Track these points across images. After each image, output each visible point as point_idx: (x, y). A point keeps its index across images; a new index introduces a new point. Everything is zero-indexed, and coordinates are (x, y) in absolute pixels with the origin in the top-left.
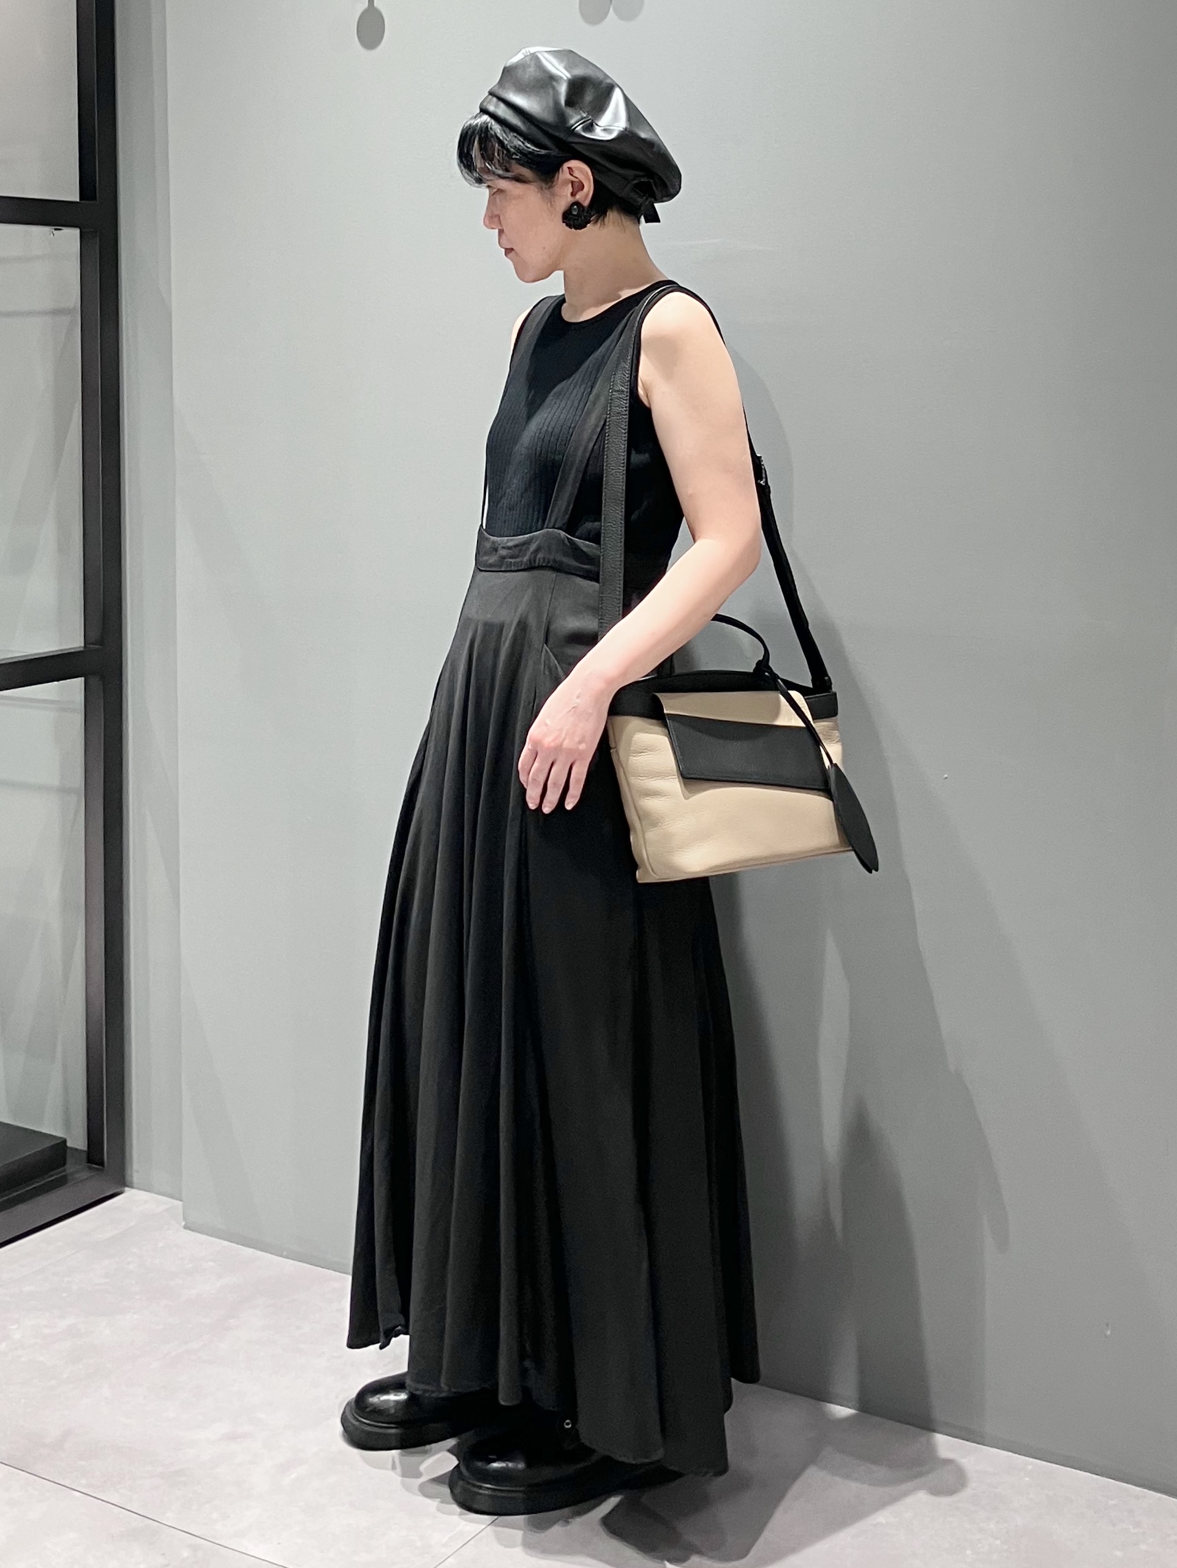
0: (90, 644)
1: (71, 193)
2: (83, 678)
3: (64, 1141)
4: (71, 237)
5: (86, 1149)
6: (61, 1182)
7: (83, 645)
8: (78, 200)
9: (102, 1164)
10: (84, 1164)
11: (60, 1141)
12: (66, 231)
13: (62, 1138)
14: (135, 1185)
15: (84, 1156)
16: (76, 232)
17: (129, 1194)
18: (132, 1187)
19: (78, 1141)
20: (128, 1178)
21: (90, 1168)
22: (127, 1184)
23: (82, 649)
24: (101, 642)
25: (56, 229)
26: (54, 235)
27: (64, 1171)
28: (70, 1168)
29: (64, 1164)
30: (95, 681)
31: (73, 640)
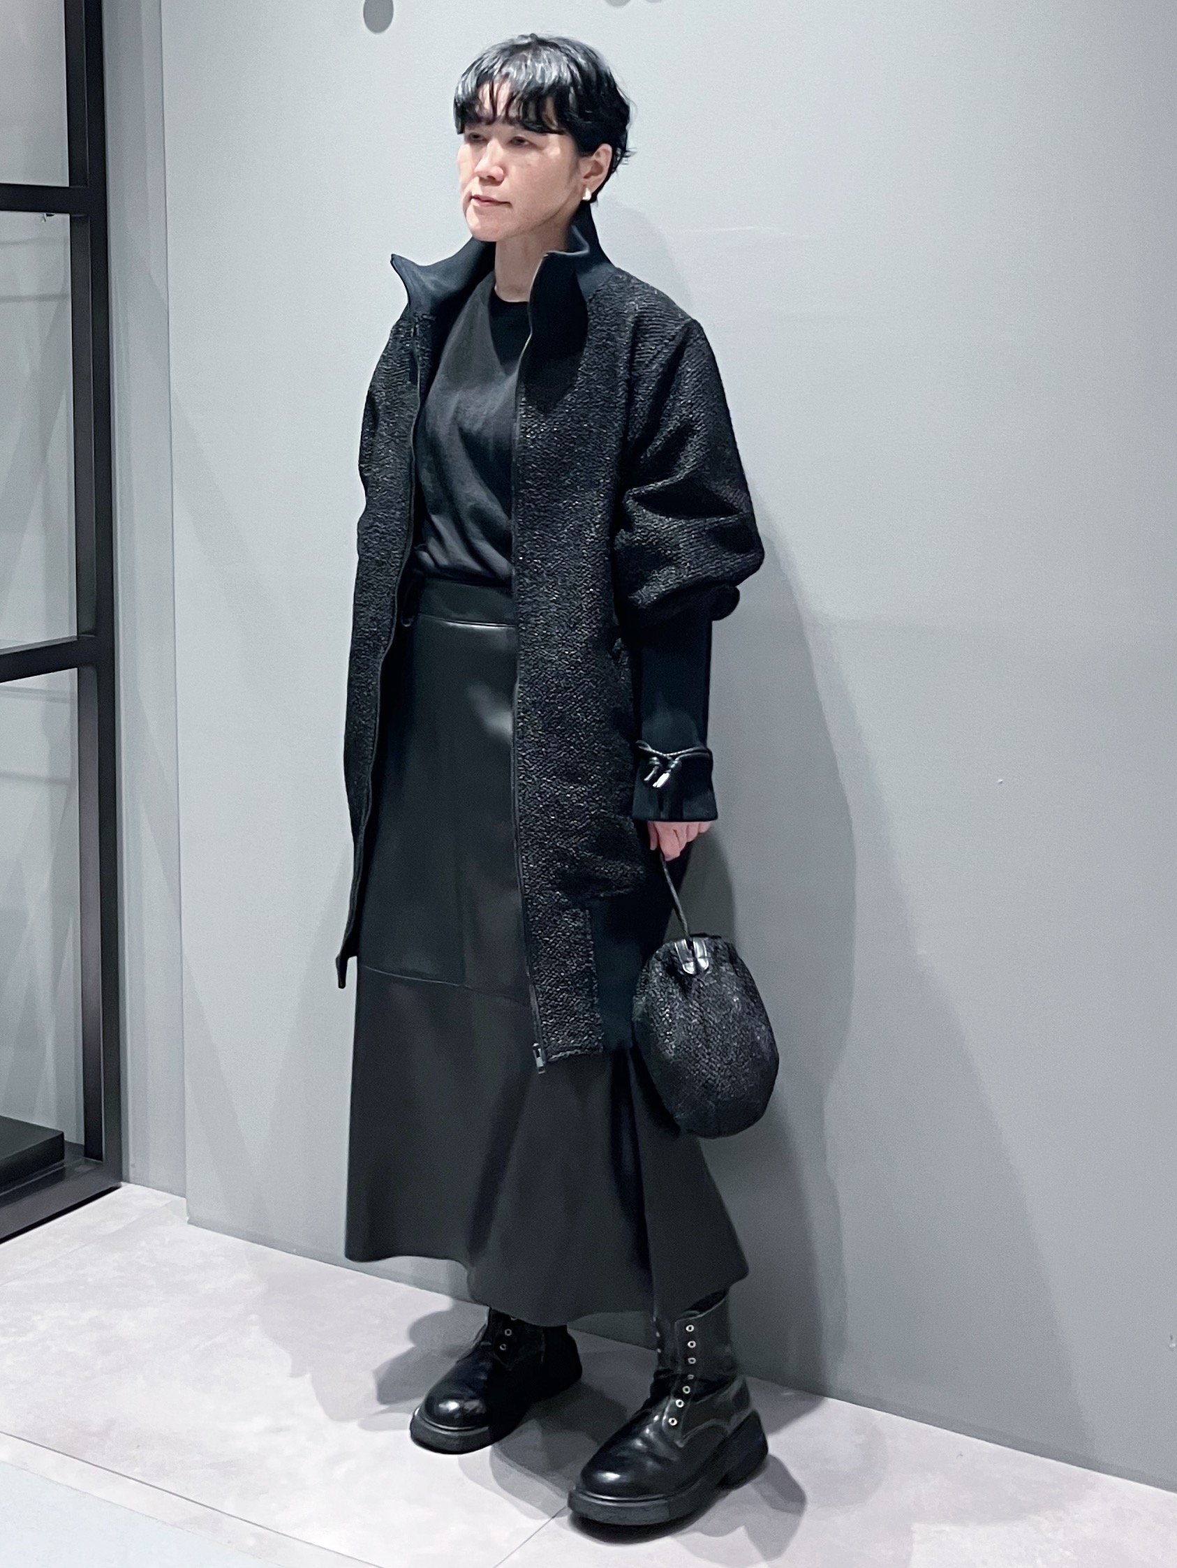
0: (83, 633)
1: (61, 179)
2: (76, 669)
3: (62, 1135)
4: (61, 222)
5: (83, 1142)
6: (59, 1176)
7: (76, 635)
8: (68, 185)
9: (99, 1157)
10: (82, 1159)
11: (59, 1134)
12: (57, 216)
13: (57, 1131)
14: (131, 1180)
15: (82, 1151)
16: (67, 217)
17: (125, 1189)
18: (128, 1181)
19: (74, 1134)
20: (124, 1174)
21: (87, 1162)
22: (124, 1178)
23: (76, 640)
24: (94, 632)
25: (48, 215)
26: (45, 220)
27: (62, 1164)
28: (68, 1160)
29: (62, 1157)
30: (90, 672)
31: (64, 629)
